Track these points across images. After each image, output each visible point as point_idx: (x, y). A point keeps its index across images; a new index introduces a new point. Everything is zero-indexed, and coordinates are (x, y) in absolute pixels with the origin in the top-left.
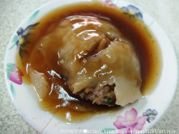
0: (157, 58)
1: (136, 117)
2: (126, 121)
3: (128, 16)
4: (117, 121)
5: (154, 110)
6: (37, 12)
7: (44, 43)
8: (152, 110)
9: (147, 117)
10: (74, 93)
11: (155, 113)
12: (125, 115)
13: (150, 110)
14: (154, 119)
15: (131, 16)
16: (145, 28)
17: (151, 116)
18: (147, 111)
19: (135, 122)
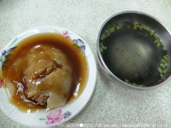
0: (85, 81)
1: (60, 114)
2: (54, 116)
3: (76, 47)
4: (49, 115)
5: (71, 112)
6: (16, 39)
7: (17, 64)
8: (70, 112)
9: (65, 116)
10: (28, 97)
11: (70, 114)
12: (55, 112)
13: (68, 112)
14: (68, 117)
15: (78, 47)
16: (85, 58)
17: (67, 116)
18: (67, 112)
19: (58, 117)
